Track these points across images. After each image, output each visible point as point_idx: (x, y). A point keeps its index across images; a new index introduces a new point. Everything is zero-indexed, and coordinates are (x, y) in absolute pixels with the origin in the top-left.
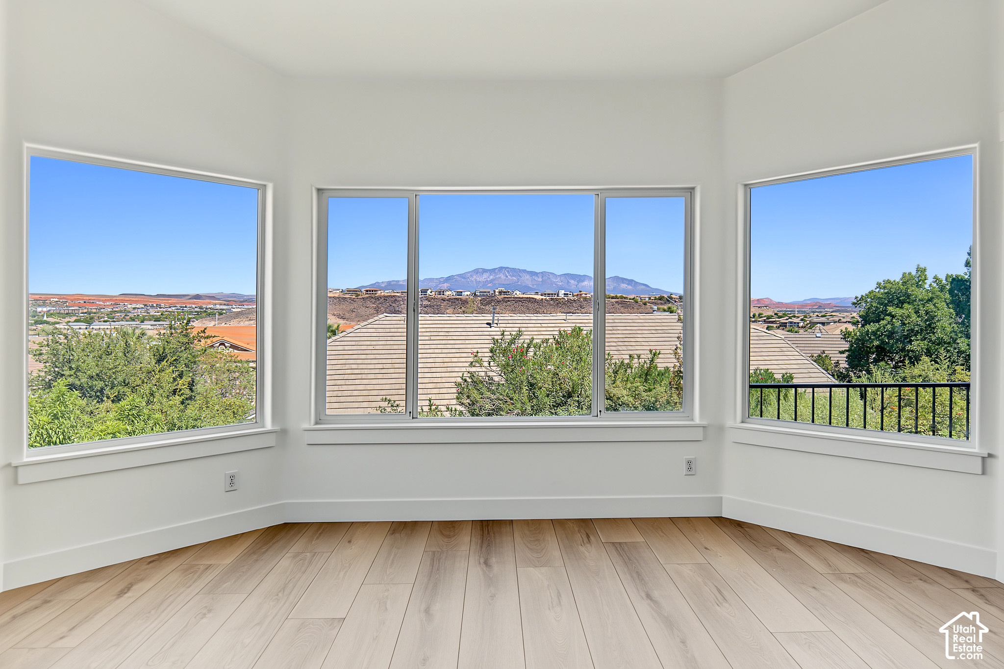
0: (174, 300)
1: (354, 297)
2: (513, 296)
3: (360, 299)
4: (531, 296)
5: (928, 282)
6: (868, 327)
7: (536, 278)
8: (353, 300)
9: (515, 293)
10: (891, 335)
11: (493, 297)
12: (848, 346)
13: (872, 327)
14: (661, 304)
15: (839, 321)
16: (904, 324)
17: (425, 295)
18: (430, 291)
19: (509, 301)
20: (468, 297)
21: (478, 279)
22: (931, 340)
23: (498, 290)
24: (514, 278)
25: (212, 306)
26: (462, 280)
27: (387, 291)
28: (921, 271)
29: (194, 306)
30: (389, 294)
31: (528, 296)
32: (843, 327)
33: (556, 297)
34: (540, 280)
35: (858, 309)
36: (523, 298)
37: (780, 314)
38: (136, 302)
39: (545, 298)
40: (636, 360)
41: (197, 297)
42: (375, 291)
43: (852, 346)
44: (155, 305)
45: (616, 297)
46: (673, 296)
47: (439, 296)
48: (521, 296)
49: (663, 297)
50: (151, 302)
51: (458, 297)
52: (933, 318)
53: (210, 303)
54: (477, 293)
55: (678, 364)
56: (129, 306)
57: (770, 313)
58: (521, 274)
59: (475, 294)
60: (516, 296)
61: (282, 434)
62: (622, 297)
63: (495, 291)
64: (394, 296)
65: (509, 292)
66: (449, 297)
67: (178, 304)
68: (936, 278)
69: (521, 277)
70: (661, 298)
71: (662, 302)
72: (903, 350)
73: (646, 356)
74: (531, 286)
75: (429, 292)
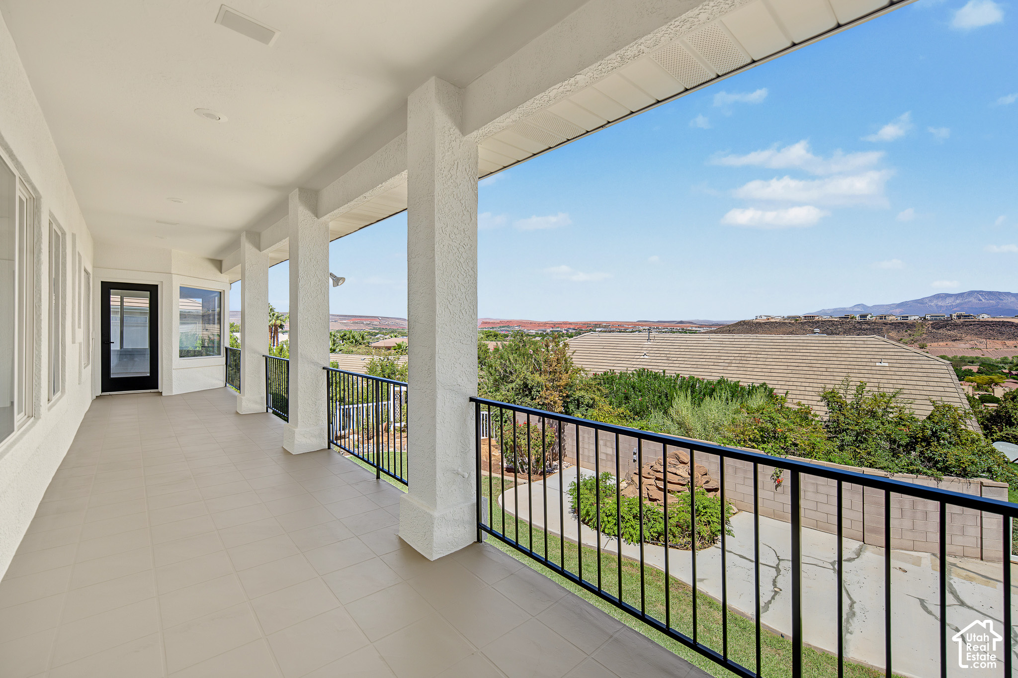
0: (667, 324)
1: (793, 322)
2: (977, 320)
3: (799, 323)
4: (1006, 320)
8: (792, 324)
9: (981, 317)
11: (949, 320)
17: (865, 319)
18: (870, 316)
20: (915, 321)
21: (940, 304)
25: (690, 328)
26: (918, 305)
27: (825, 317)
29: (678, 328)
30: (827, 319)
31: (1001, 320)
36: (993, 322)
38: (645, 325)
41: (681, 322)
42: (813, 317)
44: (655, 328)
47: (881, 320)
48: (992, 320)
50: (653, 326)
51: (903, 321)
53: (689, 327)
54: (927, 318)
56: (641, 328)
59: (925, 318)
60: (982, 320)
63: (951, 316)
64: (831, 321)
65: (972, 316)
66: (892, 321)
67: (668, 326)
75: (868, 317)
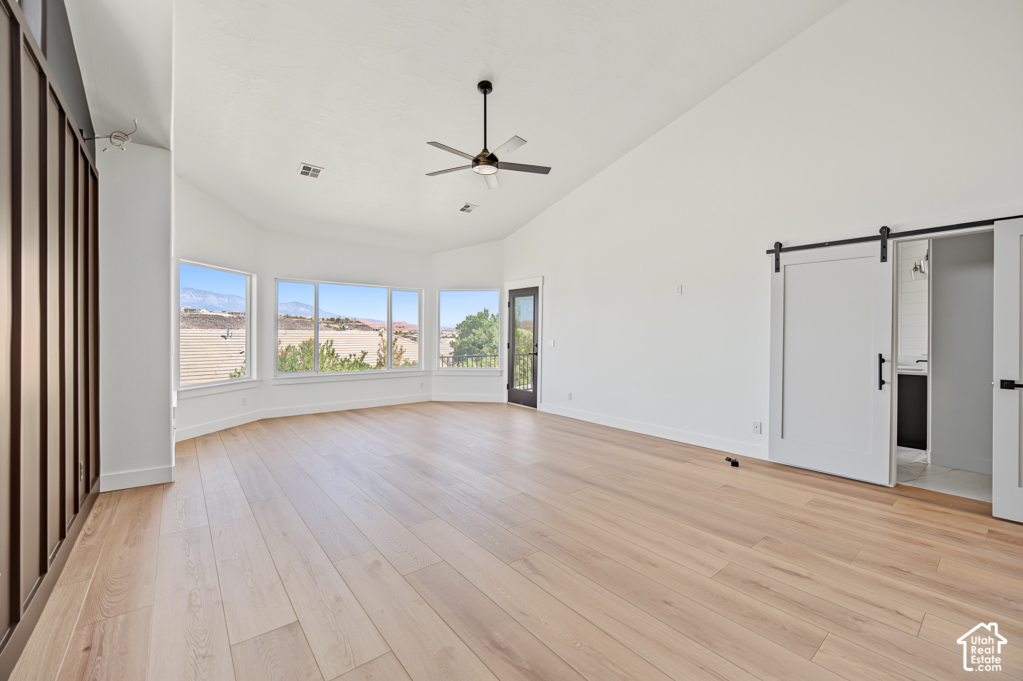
2: (199, 314)
4: (219, 314)
5: (490, 317)
6: (463, 339)
7: (223, 300)
9: (201, 311)
10: (473, 344)
12: (453, 350)
13: (465, 340)
14: (333, 324)
15: (446, 337)
16: (480, 339)
19: (195, 317)
22: (491, 347)
23: (183, 308)
24: (200, 298)
28: (486, 311)
31: (216, 314)
32: (451, 339)
33: (243, 316)
34: (226, 301)
35: (458, 330)
36: (210, 315)
37: (413, 332)
39: (232, 316)
40: (353, 357)
43: (455, 350)
45: (296, 317)
46: (341, 318)
48: (209, 313)
49: (334, 318)
52: (492, 335)
55: (379, 358)
57: (406, 331)
58: (207, 296)
60: (203, 313)
61: (260, 381)
62: (301, 318)
65: (195, 310)
68: (492, 315)
69: (206, 297)
70: (332, 319)
71: (333, 322)
72: (479, 352)
73: (359, 355)
74: (217, 306)
